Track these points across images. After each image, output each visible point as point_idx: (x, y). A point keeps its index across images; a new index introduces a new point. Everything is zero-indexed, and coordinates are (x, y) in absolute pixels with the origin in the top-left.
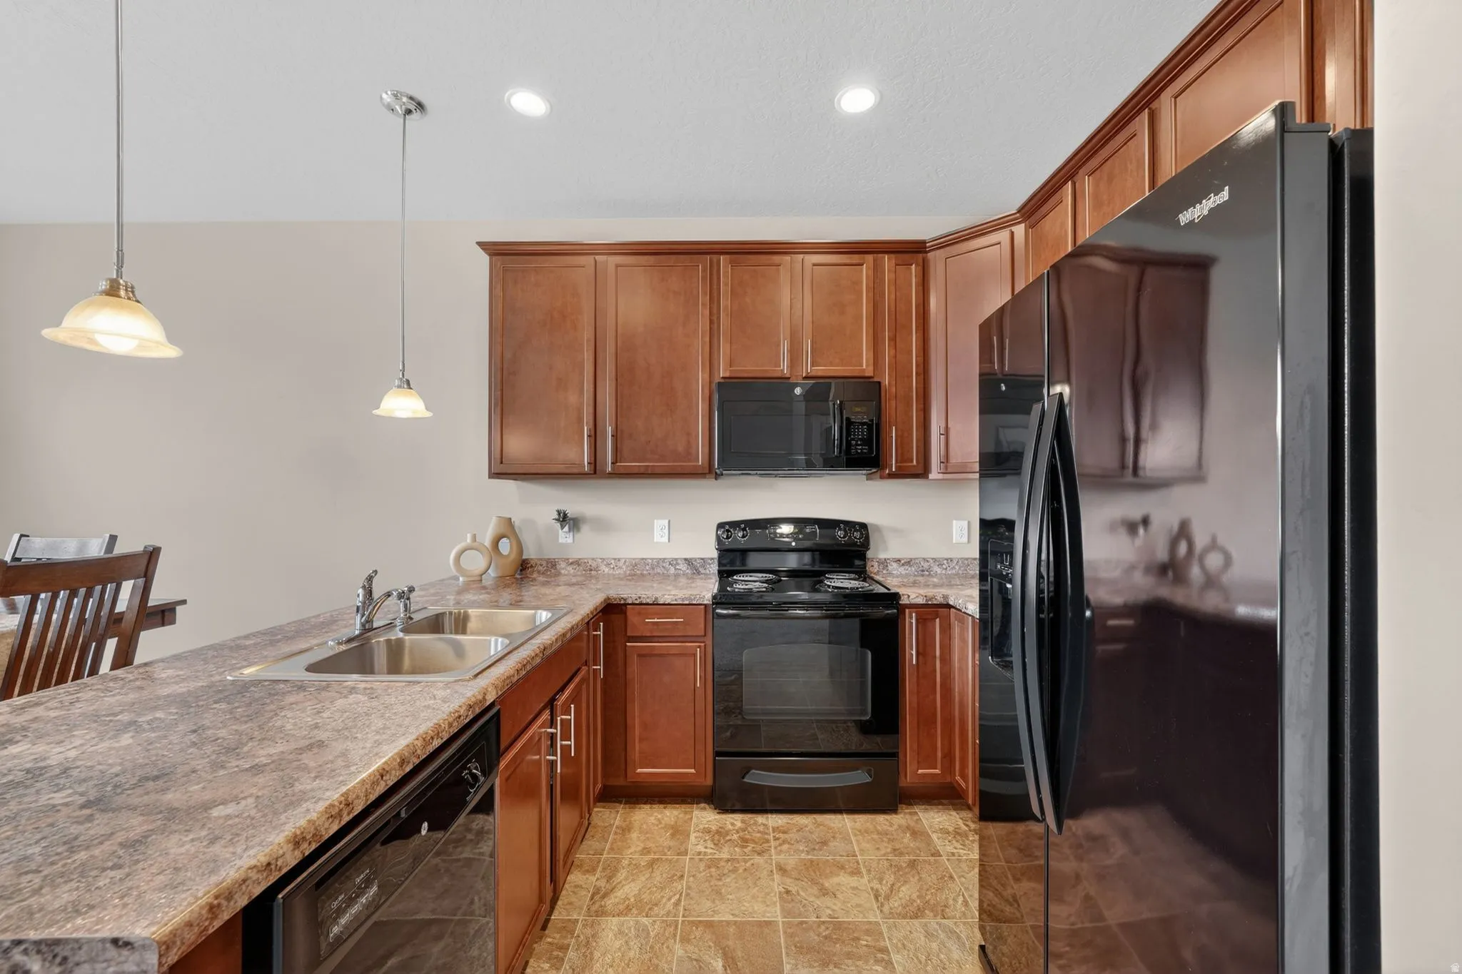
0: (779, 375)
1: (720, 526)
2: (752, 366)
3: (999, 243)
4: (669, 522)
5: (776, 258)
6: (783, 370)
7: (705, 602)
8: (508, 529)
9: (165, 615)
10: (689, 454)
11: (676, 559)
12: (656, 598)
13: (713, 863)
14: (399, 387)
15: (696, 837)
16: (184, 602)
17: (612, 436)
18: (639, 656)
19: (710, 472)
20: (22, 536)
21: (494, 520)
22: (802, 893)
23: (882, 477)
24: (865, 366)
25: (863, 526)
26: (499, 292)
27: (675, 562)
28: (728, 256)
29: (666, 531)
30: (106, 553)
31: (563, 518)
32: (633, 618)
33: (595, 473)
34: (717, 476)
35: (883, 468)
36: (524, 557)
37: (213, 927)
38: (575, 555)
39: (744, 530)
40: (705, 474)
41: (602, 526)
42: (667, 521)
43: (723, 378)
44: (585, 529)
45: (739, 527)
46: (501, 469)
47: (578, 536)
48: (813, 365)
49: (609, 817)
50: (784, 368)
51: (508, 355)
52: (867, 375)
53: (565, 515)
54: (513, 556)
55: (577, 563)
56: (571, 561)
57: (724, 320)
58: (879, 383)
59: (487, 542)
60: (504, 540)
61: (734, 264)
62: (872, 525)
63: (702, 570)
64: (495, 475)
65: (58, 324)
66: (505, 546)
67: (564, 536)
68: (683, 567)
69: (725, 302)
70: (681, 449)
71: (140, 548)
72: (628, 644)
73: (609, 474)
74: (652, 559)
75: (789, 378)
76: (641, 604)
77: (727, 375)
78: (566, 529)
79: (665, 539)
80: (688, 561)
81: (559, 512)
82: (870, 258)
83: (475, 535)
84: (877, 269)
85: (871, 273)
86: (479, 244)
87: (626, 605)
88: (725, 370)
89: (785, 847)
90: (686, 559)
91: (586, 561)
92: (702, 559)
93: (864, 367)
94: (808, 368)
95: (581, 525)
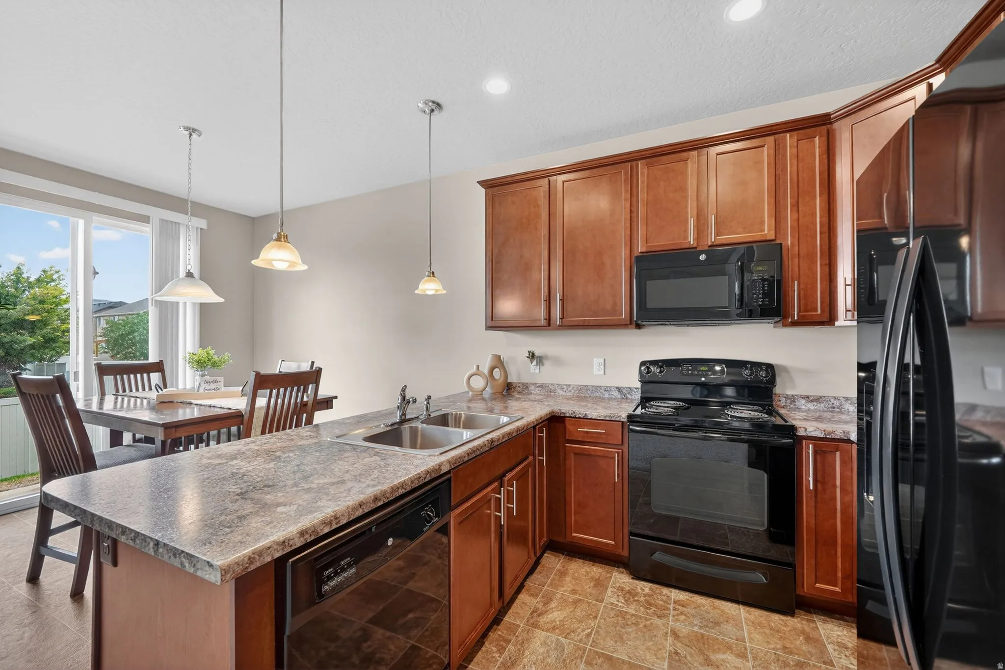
0: (687, 246)
1: (643, 363)
2: (663, 241)
3: (914, 98)
4: (605, 360)
5: (685, 155)
6: (690, 242)
7: (622, 420)
8: (499, 362)
9: (327, 403)
10: (615, 310)
11: (610, 387)
12: (586, 415)
13: (622, 614)
14: (429, 276)
15: (612, 592)
16: (336, 397)
17: (560, 300)
18: (575, 454)
19: (631, 323)
20: (282, 361)
21: (490, 358)
22: (688, 657)
23: (785, 325)
24: (767, 231)
25: (770, 367)
26: (490, 210)
27: (608, 389)
28: (644, 161)
29: (602, 367)
30: (310, 369)
31: (532, 356)
32: (570, 427)
33: (549, 325)
34: (638, 326)
35: (785, 317)
36: (509, 381)
37: (251, 568)
38: (540, 381)
39: (661, 367)
40: (628, 325)
41: (558, 361)
42: (602, 361)
43: (640, 253)
44: (546, 363)
45: (658, 365)
46: (495, 324)
47: (542, 368)
48: (717, 235)
49: (552, 562)
50: (691, 240)
51: (496, 251)
52: (768, 238)
53: (533, 354)
54: (502, 380)
55: (541, 386)
56: (538, 385)
57: (641, 210)
58: (781, 244)
59: (486, 371)
60: (497, 370)
61: (649, 166)
62: (778, 365)
63: (629, 396)
64: (489, 328)
65: (257, 257)
66: (497, 373)
67: (533, 367)
68: (616, 394)
69: (642, 195)
70: (609, 307)
72: (567, 445)
73: (559, 326)
74: (592, 386)
75: (696, 248)
76: (575, 417)
77: (644, 250)
78: (534, 363)
79: (602, 372)
80: (619, 389)
81: (529, 352)
82: (771, 139)
83: (478, 366)
84: (778, 150)
85: (772, 152)
86: (478, 182)
87: (565, 417)
88: (641, 247)
89: (682, 617)
90: (617, 388)
91: (547, 385)
92: (629, 388)
93: (766, 232)
94: (712, 238)
95: (544, 361)
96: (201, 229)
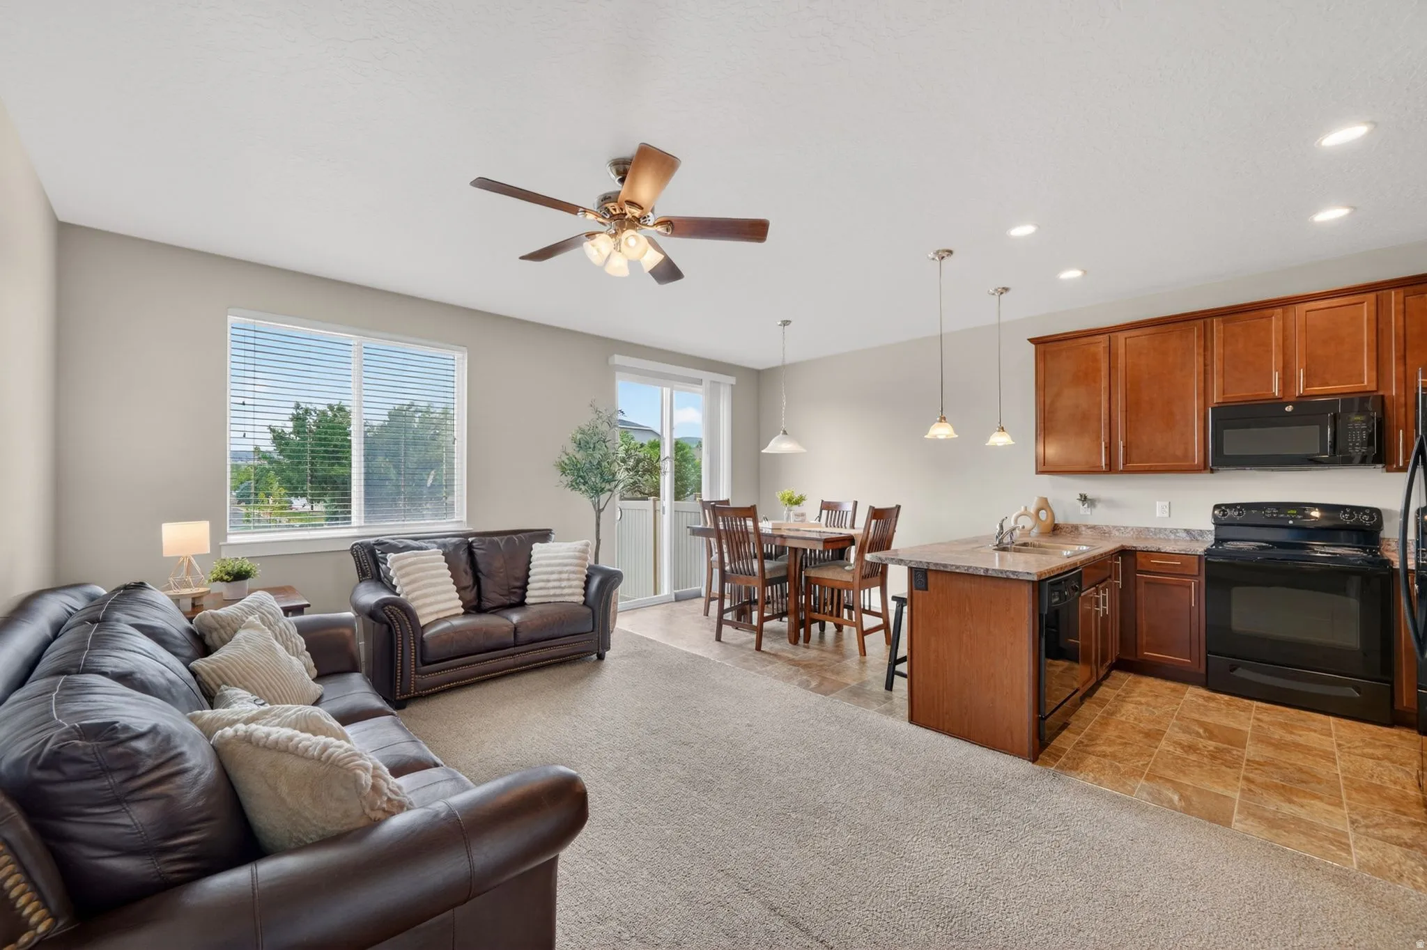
0: (1271, 397)
1: (1217, 507)
2: (1243, 391)
4: (1170, 503)
5: (1270, 311)
6: (1275, 393)
7: (1198, 553)
8: (1044, 505)
10: (1187, 455)
11: (1177, 530)
12: (1159, 549)
13: (1203, 706)
14: (999, 431)
15: (1190, 695)
17: (1123, 447)
18: (1145, 583)
19: (1205, 468)
21: (1036, 499)
23: (1387, 471)
24: (1367, 381)
25: (1377, 512)
26: (1041, 365)
27: (1175, 531)
28: (1220, 319)
29: (1167, 510)
31: (1084, 499)
32: (1140, 559)
33: (1110, 470)
34: (1212, 471)
35: (1391, 464)
36: (1056, 522)
38: (1091, 522)
39: (1239, 510)
40: (1201, 470)
41: (1111, 504)
42: (1167, 503)
43: (1217, 403)
44: (1099, 506)
45: (1235, 508)
46: (1044, 467)
47: (1095, 510)
48: (1307, 385)
49: (1123, 675)
50: (1276, 391)
51: (1048, 402)
52: (1368, 389)
53: (1085, 498)
54: (1049, 521)
55: (1094, 528)
56: (1089, 526)
57: (1217, 366)
58: (1383, 397)
59: (1032, 510)
60: (1043, 511)
61: (1224, 322)
62: (1386, 511)
63: (1201, 537)
64: (1038, 472)
66: (1043, 515)
67: (1084, 510)
68: (1182, 534)
69: (1217, 350)
70: (1179, 453)
71: (894, 506)
72: (1138, 575)
73: (1122, 471)
74: (1155, 529)
75: (1281, 398)
76: (1148, 551)
77: (1221, 401)
78: (1086, 505)
79: (1167, 515)
80: (1188, 531)
81: (1081, 495)
82: (1372, 296)
83: (1025, 507)
84: (1379, 305)
85: (1373, 308)
86: (1028, 340)
87: (1136, 551)
88: (1217, 397)
90: (1185, 530)
91: (1101, 527)
92: (1201, 531)
93: (1366, 383)
94: (1300, 389)
95: (1096, 503)
96: (732, 385)
